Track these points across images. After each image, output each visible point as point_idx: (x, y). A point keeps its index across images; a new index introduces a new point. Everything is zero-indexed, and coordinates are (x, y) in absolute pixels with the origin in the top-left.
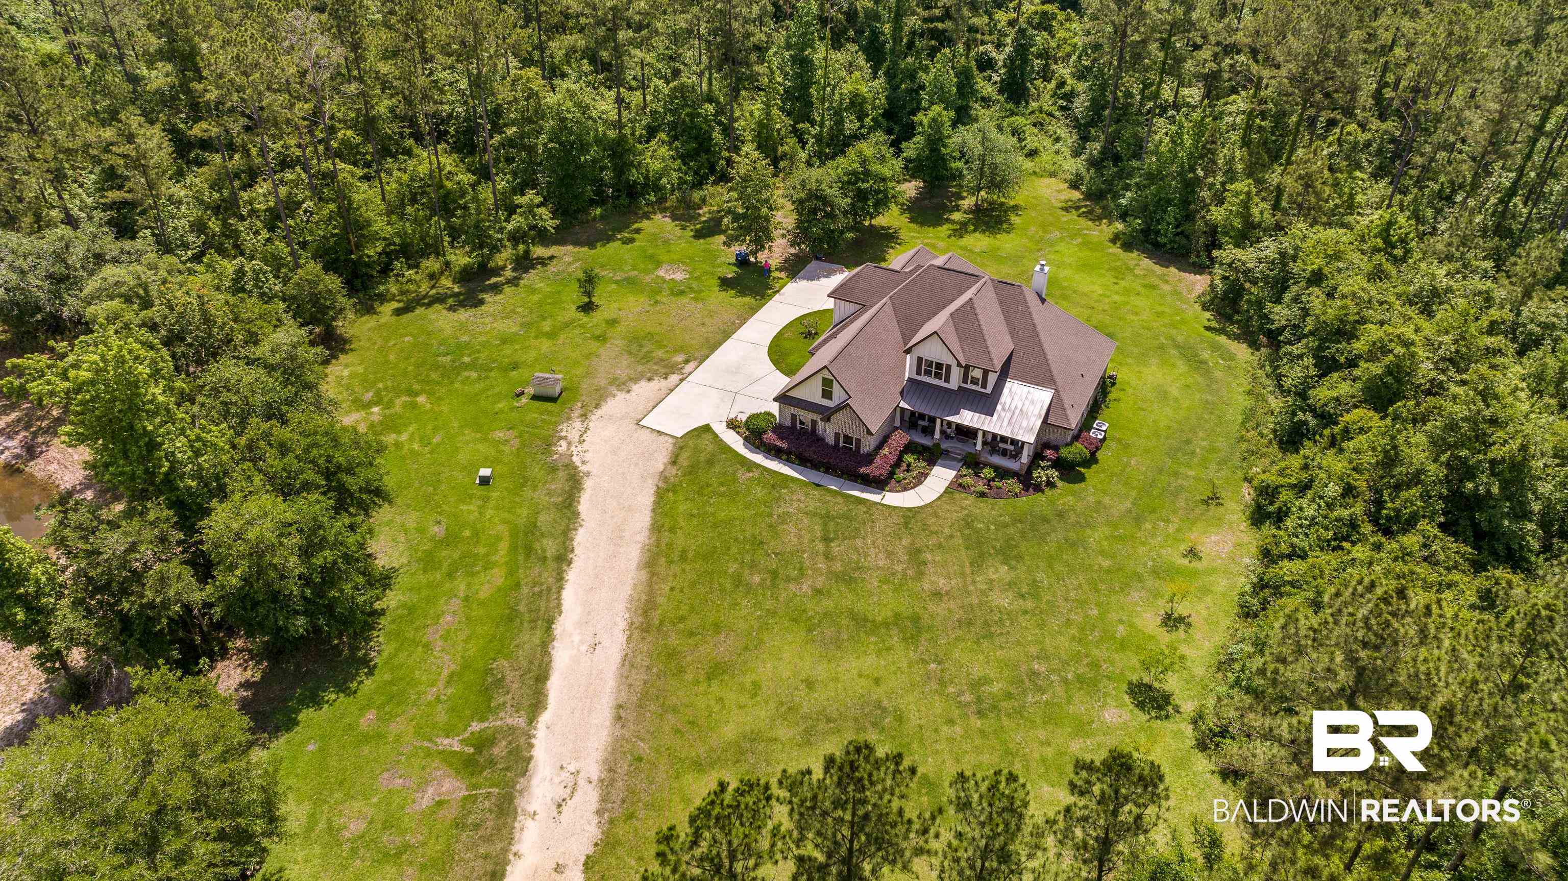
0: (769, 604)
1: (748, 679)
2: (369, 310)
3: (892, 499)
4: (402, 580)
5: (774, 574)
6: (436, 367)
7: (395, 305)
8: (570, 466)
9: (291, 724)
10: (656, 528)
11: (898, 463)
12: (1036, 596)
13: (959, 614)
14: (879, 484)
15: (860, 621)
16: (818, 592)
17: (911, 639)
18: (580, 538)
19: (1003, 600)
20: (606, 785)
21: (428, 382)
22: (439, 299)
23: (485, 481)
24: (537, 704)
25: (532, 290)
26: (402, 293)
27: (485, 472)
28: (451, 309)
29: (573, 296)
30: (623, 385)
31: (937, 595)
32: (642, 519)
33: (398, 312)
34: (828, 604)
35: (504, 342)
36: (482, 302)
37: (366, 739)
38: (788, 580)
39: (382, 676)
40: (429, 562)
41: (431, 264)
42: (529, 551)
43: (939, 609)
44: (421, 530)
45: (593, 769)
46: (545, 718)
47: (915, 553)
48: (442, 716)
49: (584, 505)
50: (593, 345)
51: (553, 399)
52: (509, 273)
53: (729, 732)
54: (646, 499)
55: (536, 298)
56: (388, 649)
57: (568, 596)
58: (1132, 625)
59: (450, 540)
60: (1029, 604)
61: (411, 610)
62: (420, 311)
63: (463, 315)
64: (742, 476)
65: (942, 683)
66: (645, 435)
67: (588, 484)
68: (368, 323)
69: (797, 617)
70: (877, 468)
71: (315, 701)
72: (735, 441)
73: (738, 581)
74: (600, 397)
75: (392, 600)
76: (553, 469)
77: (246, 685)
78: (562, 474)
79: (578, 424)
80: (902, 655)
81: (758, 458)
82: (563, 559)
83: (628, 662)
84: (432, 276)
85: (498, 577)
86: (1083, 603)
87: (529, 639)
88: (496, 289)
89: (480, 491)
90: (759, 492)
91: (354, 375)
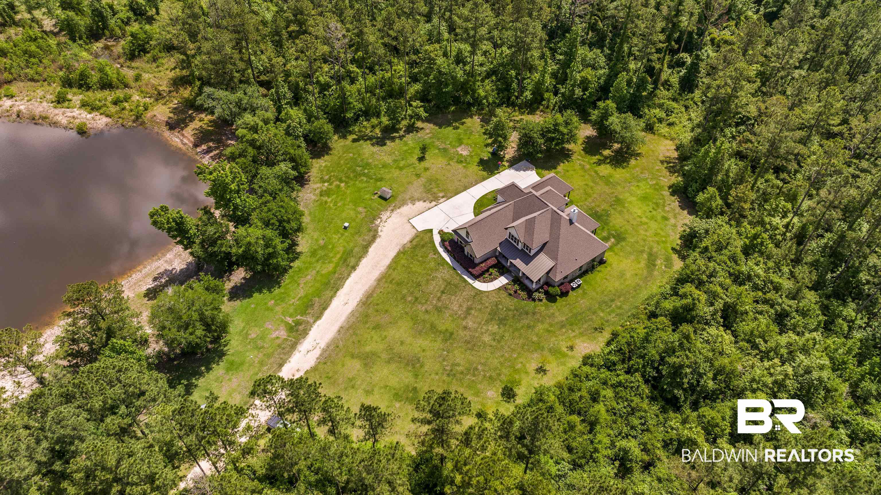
0: (407, 310)
1: (385, 333)
2: (344, 137)
3: (478, 285)
4: (302, 258)
5: (417, 299)
6: (354, 171)
7: (355, 137)
8: (376, 231)
9: (252, 296)
10: (389, 267)
11: (487, 271)
12: (499, 342)
13: (468, 338)
14: (476, 277)
15: (433, 327)
16: (427, 311)
17: (445, 340)
18: (364, 262)
19: (486, 338)
20: (324, 351)
21: (348, 177)
22: (370, 139)
23: (345, 228)
24: (319, 317)
25: (406, 144)
26: (360, 131)
27: (346, 224)
28: (373, 145)
29: (417, 153)
30: (413, 200)
31: (465, 328)
32: (387, 261)
33: (354, 141)
34: (427, 317)
35: (383, 166)
36: (385, 144)
37: (268, 309)
38: (420, 303)
39: (282, 290)
40: (314, 253)
41: (374, 121)
42: (345, 260)
43: (462, 333)
44: (317, 240)
45: (323, 345)
46: (319, 322)
47: (469, 309)
48: (291, 311)
49: (371, 250)
50: (414, 177)
51: (385, 199)
52: (402, 133)
53: (368, 349)
54: (392, 254)
55: (405, 148)
56: (287, 281)
57: (349, 283)
58: (524, 366)
59: (323, 247)
60: (494, 344)
61: (300, 270)
62: (362, 142)
63: (376, 149)
64: (431, 256)
65: (444, 360)
66: (408, 226)
67: (378, 240)
68: (342, 142)
69: (414, 319)
70: (476, 271)
71: (260, 291)
72: (437, 239)
73: (404, 297)
74: (404, 203)
75: (296, 264)
76: (370, 231)
77: (244, 278)
78: (372, 233)
79: (388, 213)
80: (438, 344)
81: (441, 250)
82: (354, 268)
83: (352, 313)
84: (373, 127)
85: (330, 267)
86: (513, 350)
87: (329, 293)
88: (393, 139)
89: (342, 231)
90: (432, 264)
91: (326, 166)
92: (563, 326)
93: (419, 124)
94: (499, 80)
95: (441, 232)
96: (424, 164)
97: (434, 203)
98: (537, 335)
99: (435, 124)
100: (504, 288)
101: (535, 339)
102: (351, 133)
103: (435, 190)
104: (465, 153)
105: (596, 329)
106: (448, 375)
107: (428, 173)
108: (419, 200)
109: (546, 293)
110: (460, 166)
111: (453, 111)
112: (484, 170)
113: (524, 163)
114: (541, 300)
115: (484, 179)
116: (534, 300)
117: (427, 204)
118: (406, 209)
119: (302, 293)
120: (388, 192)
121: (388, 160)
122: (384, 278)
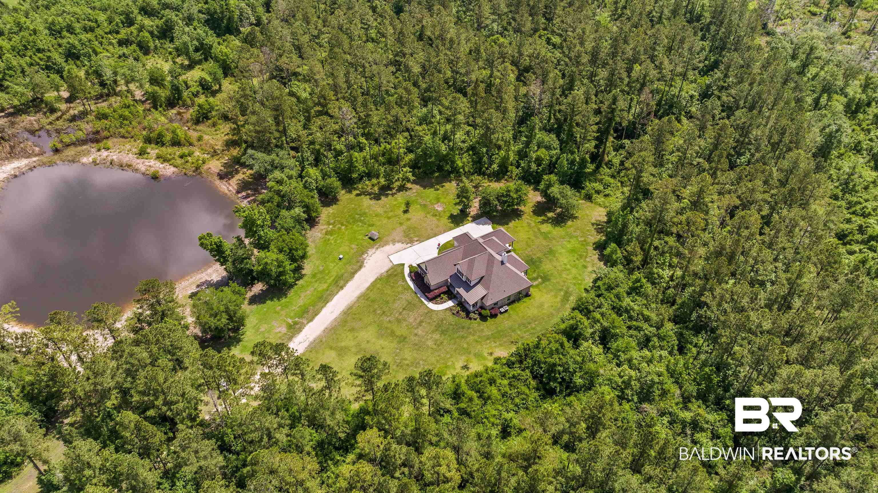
0: (376, 319)
1: (356, 334)
2: (350, 192)
3: (431, 306)
4: (306, 278)
5: (384, 312)
6: (354, 218)
7: (358, 192)
8: (363, 262)
9: (264, 303)
10: (368, 289)
11: (439, 296)
12: (438, 346)
13: (417, 342)
14: (430, 300)
15: (393, 333)
16: (390, 321)
17: (399, 342)
18: (350, 284)
19: (430, 343)
20: (311, 343)
21: (348, 222)
22: (370, 194)
23: (340, 259)
24: (311, 320)
25: (396, 200)
26: (363, 188)
27: (341, 256)
28: (371, 199)
29: (403, 207)
30: (394, 242)
31: (416, 335)
32: (367, 285)
33: (358, 195)
34: (389, 325)
35: (376, 216)
36: (380, 199)
37: (276, 312)
38: (386, 315)
39: (287, 300)
40: (314, 276)
41: (374, 181)
42: (337, 282)
43: (413, 338)
44: (318, 267)
45: (311, 339)
46: (310, 324)
47: (421, 322)
48: (292, 314)
49: (357, 276)
50: (398, 225)
51: (373, 240)
52: (394, 191)
53: (343, 344)
54: (372, 280)
55: (395, 203)
56: (292, 294)
57: (336, 298)
58: (454, 364)
59: (322, 272)
60: (434, 347)
61: (303, 286)
62: (363, 196)
63: (373, 202)
64: (400, 283)
65: (396, 356)
66: (387, 260)
67: (363, 270)
68: (348, 196)
69: (380, 326)
70: (431, 295)
71: (272, 299)
72: (407, 271)
73: (375, 311)
74: (386, 243)
75: (300, 282)
76: (358, 262)
77: (262, 290)
78: (359, 264)
79: (374, 250)
80: (394, 345)
81: (408, 279)
82: (342, 288)
83: (335, 320)
84: (373, 185)
85: (325, 286)
86: (447, 353)
87: (320, 304)
88: (387, 195)
89: (337, 261)
90: (400, 289)
91: (332, 213)
92: (488, 338)
93: (409, 185)
94: (474, 154)
95: (411, 267)
96: (407, 215)
97: (409, 245)
98: (468, 343)
99: (421, 186)
100: (450, 309)
101: (465, 346)
102: (355, 189)
103: (412, 235)
104: (440, 209)
105: (512, 342)
106: (397, 366)
107: (409, 223)
108: (399, 242)
109: (480, 314)
110: (434, 219)
111: (437, 177)
112: (452, 222)
113: (484, 219)
114: (475, 319)
115: (451, 229)
116: (470, 319)
117: (404, 246)
118: (388, 248)
119: (301, 302)
120: (375, 233)
121: (380, 211)
122: (364, 297)
